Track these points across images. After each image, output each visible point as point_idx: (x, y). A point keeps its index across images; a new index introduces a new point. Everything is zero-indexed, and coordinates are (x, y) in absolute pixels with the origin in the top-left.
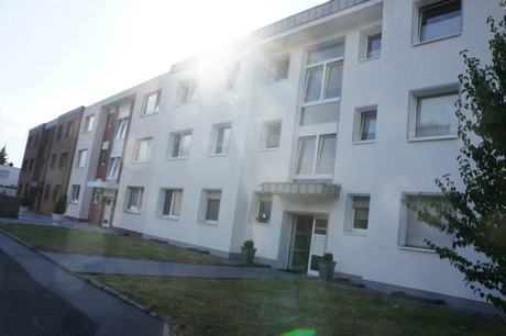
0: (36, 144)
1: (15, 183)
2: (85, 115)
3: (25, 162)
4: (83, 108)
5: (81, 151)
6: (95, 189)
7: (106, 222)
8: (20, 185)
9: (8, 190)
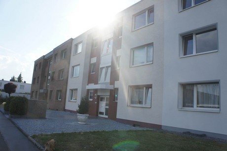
0: (40, 68)
1: (29, 91)
2: (74, 43)
3: (34, 79)
4: (72, 39)
5: (73, 67)
6: (88, 90)
7: (102, 113)
8: (32, 92)
9: (26, 96)
